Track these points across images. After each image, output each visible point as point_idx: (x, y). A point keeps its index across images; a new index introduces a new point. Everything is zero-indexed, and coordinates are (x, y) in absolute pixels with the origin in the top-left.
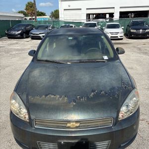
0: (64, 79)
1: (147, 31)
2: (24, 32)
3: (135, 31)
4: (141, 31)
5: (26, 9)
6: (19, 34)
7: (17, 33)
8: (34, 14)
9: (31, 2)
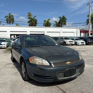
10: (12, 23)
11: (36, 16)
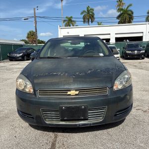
0: (65, 64)
1: (141, 52)
2: (25, 55)
3: (130, 52)
4: (136, 52)
5: (28, 37)
6: (20, 57)
7: (18, 55)
8: (35, 41)
9: (32, 31)
10: (92, 22)
11: (130, 5)
